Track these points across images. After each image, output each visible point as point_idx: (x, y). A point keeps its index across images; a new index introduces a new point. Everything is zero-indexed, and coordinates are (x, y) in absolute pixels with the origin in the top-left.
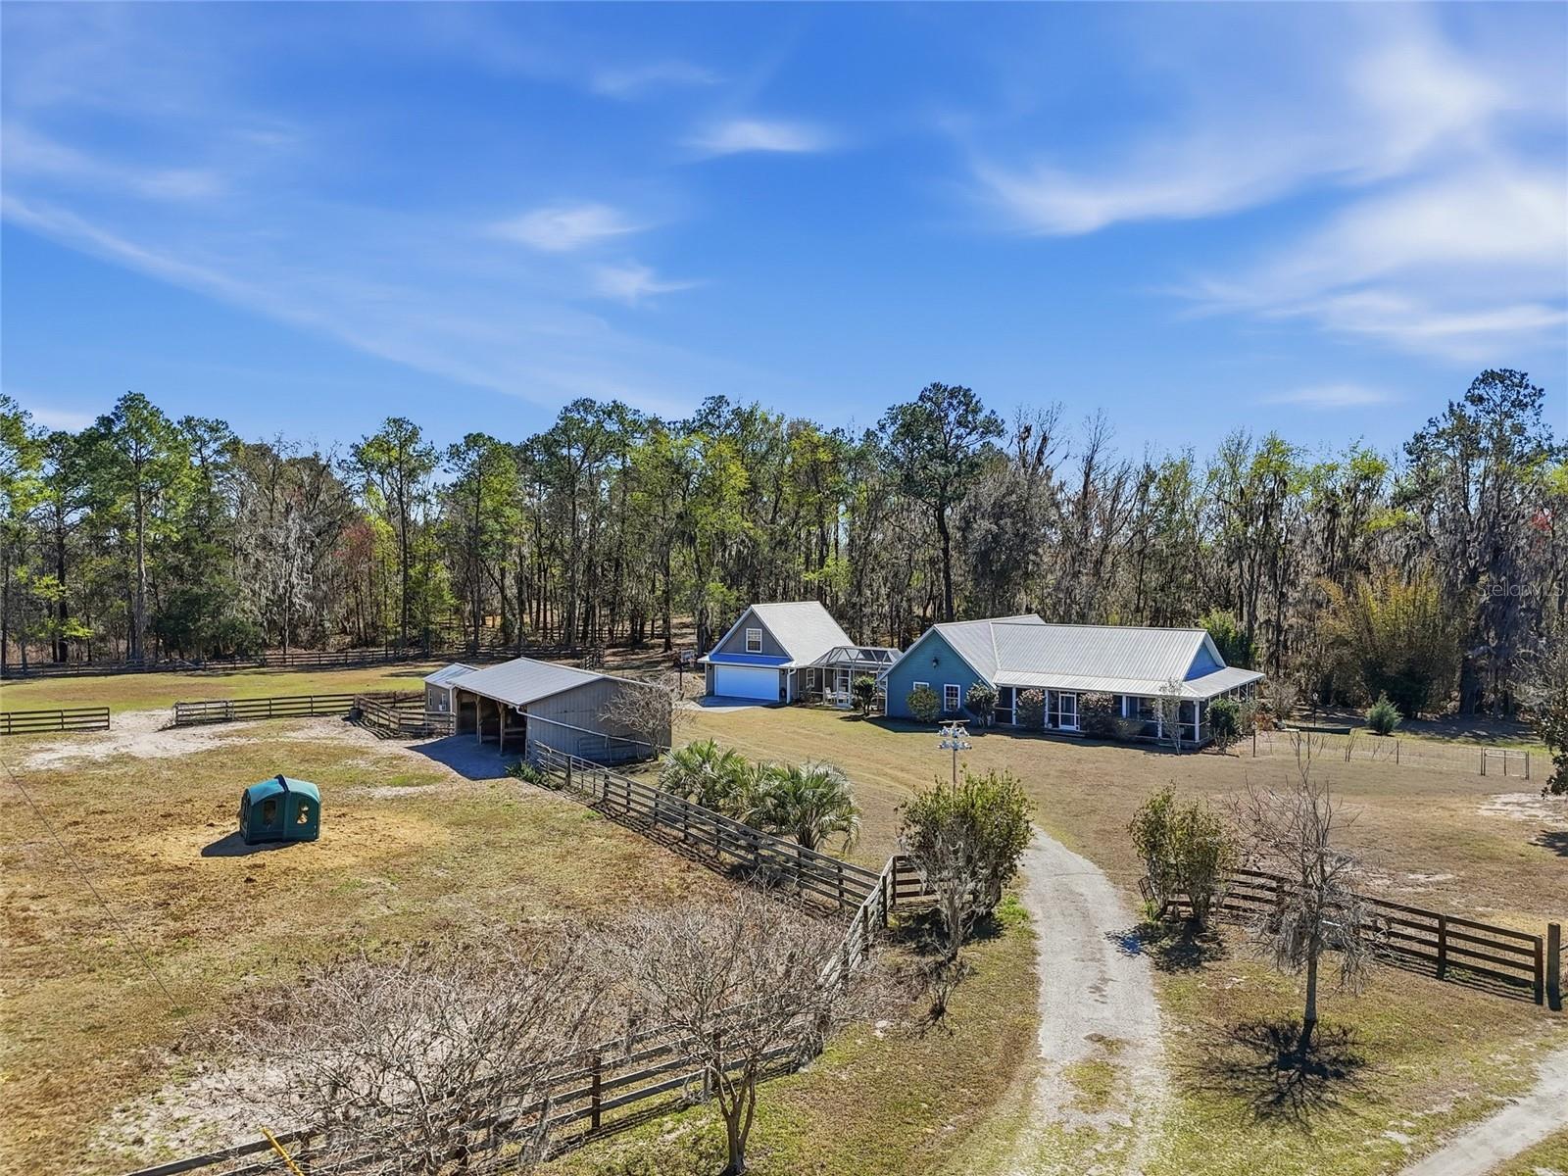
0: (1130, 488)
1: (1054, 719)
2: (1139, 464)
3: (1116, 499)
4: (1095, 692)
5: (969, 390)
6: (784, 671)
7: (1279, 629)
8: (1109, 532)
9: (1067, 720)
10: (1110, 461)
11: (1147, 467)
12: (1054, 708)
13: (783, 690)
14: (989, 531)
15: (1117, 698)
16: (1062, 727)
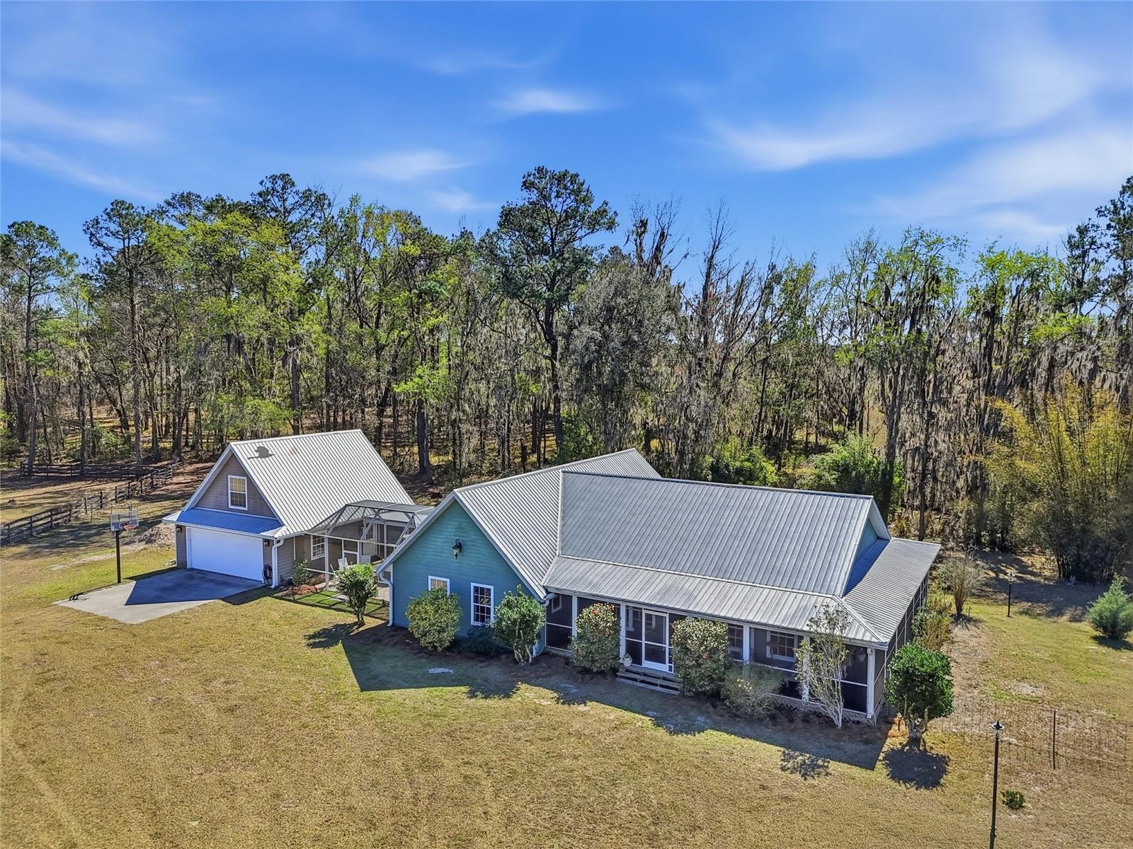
0: (753, 293)
1: (633, 651)
2: (762, 271)
3: (738, 302)
4: (698, 616)
5: (577, 175)
6: (268, 542)
7: (926, 458)
8: (731, 339)
9: (656, 655)
10: (733, 260)
11: (772, 267)
12: (634, 633)
13: (268, 568)
14: (591, 339)
15: (734, 630)
16: (647, 664)
